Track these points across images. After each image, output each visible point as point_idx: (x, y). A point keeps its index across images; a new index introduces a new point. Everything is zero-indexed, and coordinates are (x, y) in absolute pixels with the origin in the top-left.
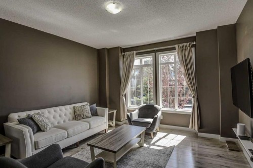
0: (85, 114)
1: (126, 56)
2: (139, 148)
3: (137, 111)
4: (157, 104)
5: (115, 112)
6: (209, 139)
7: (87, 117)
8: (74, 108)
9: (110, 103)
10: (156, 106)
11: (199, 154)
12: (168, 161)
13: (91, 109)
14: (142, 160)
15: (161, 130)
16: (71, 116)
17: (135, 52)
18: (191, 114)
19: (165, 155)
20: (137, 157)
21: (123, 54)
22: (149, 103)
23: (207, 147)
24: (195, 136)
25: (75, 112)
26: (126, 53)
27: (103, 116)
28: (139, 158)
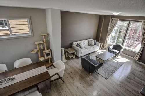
0: (92, 44)
1: (113, 20)
2: (110, 60)
3: (112, 46)
4: (122, 45)
5: (102, 44)
6: (140, 65)
7: (93, 45)
8: (88, 41)
9: (101, 39)
10: (121, 46)
11: (133, 69)
12: (120, 67)
13: (94, 42)
14: (111, 64)
15: (121, 55)
16: (87, 44)
17: (119, 19)
18: (137, 53)
19: (120, 65)
20: (109, 63)
21: (112, 18)
22: (118, 44)
23: (138, 67)
24: (135, 62)
25: (89, 43)
26: (114, 19)
27: (98, 45)
28: (110, 63)
